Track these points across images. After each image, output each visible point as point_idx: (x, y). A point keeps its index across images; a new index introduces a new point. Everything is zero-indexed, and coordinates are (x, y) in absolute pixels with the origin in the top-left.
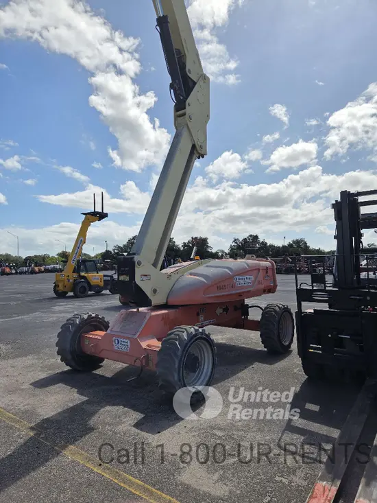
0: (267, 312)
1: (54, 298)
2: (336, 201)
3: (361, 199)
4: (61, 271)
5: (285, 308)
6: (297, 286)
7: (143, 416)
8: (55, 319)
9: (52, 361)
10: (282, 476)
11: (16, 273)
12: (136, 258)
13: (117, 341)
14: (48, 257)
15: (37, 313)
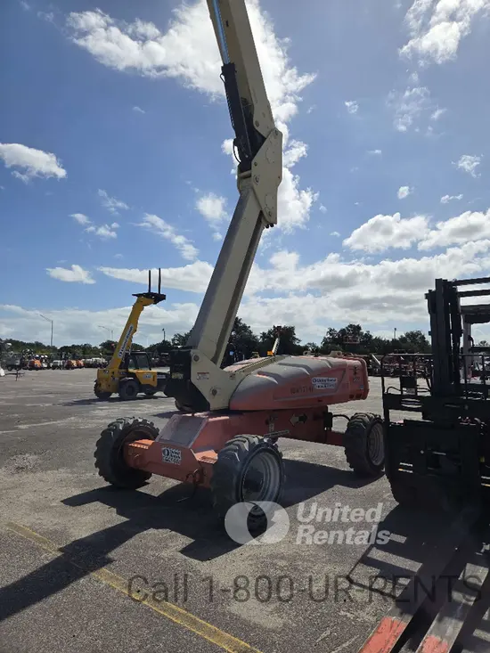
0: (354, 423)
1: (94, 400)
2: (430, 291)
3: (461, 289)
4: (105, 365)
5: (376, 418)
6: (384, 391)
7: (193, 541)
8: (94, 425)
9: (89, 475)
10: (348, 611)
11: (49, 368)
12: (193, 352)
13: (166, 452)
14: (90, 347)
15: (72, 418)
